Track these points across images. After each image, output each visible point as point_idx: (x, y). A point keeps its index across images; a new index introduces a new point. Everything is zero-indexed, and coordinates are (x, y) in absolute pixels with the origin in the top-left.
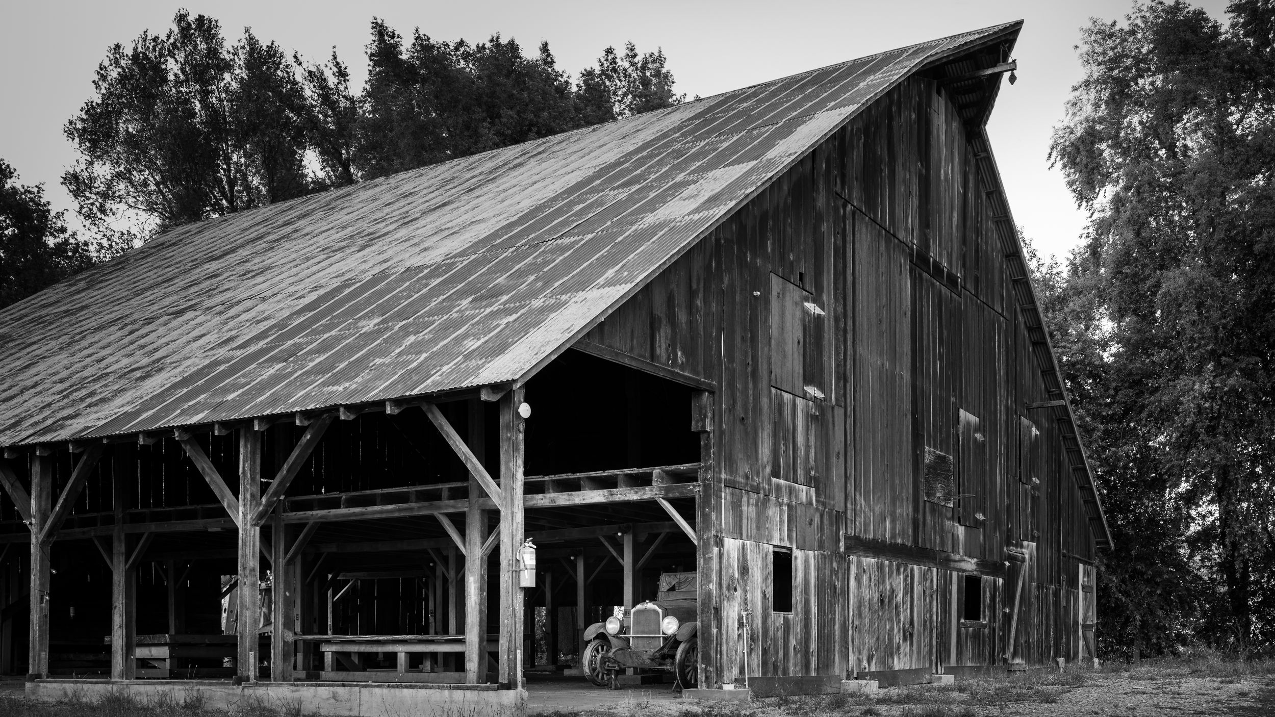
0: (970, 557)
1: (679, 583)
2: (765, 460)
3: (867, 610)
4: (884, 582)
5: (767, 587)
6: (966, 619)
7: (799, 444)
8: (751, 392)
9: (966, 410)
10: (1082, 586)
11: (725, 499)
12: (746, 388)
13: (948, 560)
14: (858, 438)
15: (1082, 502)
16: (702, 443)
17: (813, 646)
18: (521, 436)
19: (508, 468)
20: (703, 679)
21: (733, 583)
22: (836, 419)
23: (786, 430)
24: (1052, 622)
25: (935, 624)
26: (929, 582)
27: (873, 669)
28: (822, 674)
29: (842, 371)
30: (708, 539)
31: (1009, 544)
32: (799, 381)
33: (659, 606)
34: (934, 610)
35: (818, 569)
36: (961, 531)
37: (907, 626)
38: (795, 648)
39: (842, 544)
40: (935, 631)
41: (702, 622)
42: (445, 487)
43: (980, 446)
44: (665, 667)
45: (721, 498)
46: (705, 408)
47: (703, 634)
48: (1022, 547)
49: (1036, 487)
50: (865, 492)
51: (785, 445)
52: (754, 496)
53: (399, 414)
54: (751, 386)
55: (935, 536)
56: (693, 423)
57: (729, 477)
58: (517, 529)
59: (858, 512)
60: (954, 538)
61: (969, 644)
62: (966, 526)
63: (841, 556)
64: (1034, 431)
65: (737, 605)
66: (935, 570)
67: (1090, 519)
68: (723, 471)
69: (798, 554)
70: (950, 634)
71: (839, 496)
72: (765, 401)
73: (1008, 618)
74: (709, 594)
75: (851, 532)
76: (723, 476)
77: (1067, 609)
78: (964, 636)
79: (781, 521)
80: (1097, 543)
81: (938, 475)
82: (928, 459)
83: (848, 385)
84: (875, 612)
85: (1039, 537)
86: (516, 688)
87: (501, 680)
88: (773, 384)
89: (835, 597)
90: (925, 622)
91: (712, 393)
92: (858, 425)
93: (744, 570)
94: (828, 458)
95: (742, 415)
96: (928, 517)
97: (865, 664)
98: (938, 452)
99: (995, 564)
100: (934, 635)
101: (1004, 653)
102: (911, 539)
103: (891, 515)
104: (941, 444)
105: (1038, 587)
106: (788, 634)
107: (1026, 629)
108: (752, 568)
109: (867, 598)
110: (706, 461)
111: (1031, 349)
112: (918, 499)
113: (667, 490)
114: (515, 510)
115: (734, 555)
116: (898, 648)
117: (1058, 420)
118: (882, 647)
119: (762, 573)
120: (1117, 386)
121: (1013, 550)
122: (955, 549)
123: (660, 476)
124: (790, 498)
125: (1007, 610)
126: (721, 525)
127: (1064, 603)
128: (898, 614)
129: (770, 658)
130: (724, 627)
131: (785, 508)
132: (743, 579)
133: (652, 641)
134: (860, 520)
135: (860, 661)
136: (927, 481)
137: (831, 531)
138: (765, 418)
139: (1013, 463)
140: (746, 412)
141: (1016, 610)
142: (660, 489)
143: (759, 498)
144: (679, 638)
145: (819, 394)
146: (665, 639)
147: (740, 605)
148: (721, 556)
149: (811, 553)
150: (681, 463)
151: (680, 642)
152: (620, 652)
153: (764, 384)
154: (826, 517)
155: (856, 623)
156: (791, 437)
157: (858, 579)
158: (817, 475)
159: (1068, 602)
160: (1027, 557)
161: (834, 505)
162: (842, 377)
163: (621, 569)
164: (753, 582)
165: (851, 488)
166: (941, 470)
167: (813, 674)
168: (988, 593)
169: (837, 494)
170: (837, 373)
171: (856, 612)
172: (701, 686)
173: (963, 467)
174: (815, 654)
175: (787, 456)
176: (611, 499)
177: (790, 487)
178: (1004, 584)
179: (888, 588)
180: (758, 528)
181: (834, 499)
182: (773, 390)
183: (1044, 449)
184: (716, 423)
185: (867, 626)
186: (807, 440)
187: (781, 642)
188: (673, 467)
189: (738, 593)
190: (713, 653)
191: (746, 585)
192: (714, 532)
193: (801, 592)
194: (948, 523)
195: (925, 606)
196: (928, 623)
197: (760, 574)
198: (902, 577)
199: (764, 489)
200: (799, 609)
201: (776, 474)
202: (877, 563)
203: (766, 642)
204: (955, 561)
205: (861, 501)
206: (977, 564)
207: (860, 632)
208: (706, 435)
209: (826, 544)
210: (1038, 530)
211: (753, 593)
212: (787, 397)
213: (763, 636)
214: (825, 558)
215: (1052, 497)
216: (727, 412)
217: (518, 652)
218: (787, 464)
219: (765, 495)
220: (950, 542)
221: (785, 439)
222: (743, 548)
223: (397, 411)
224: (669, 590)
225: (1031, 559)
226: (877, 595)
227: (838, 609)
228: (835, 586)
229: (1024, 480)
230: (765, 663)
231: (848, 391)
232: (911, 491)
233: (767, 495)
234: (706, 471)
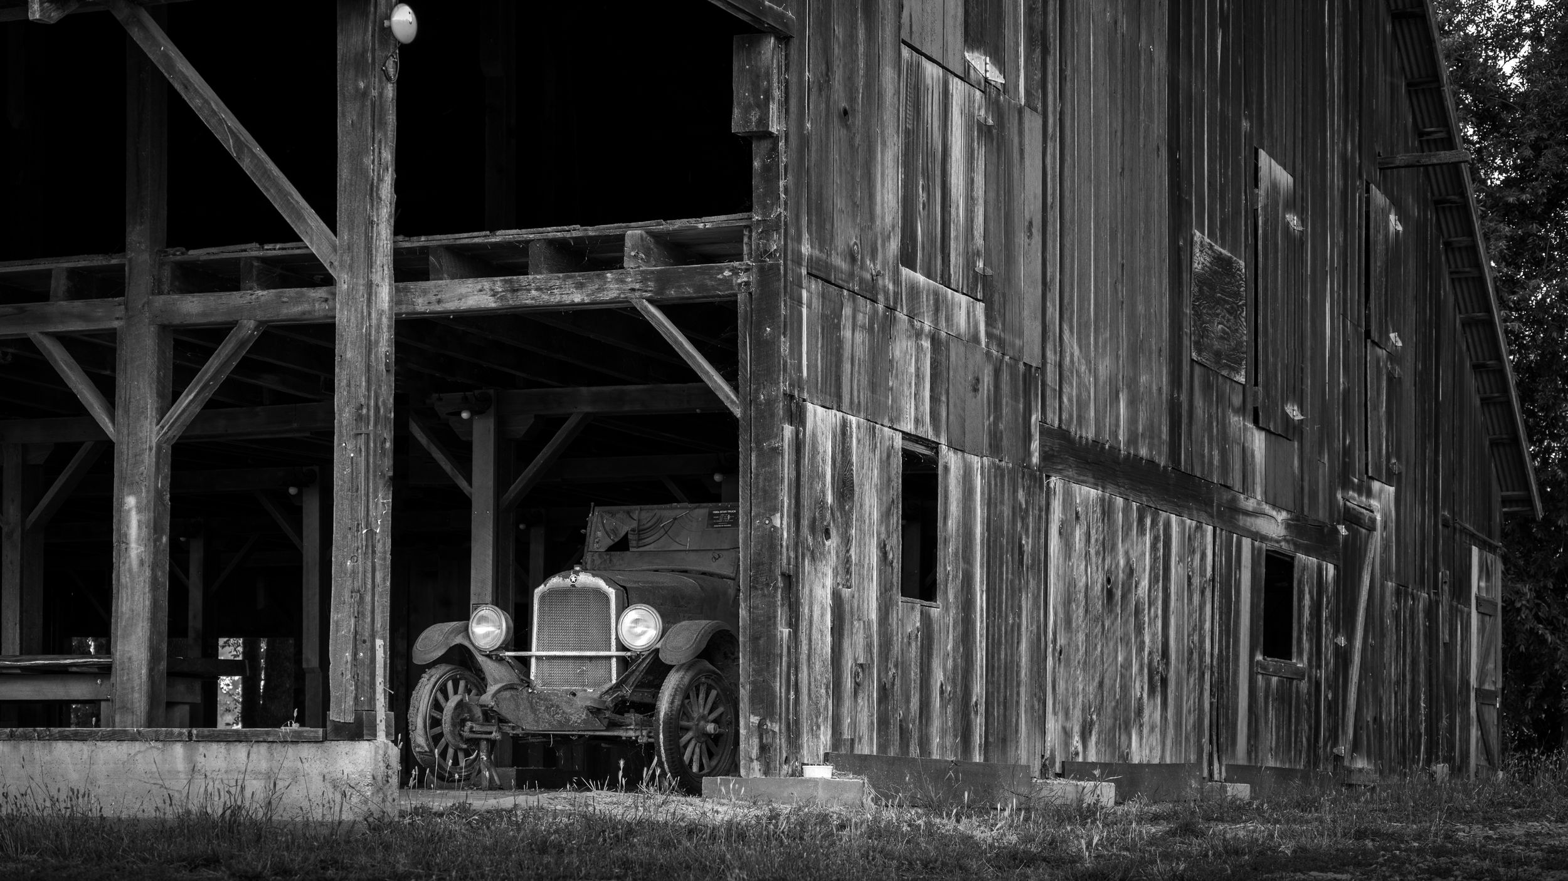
0: (1275, 506)
1: (640, 532)
2: (888, 219)
3: (1081, 611)
4: (1114, 547)
5: (888, 533)
6: (1266, 653)
7: (954, 191)
8: (861, 49)
9: (1271, 155)
10: (1477, 598)
11: (809, 307)
12: (852, 37)
13: (1234, 510)
14: (1067, 194)
15: (1478, 403)
16: (756, 164)
17: (978, 689)
18: (390, 91)
19: (359, 170)
20: (755, 753)
21: (823, 518)
22: (1027, 141)
23: (930, 154)
24: (1422, 678)
25: (1208, 659)
26: (1198, 557)
27: (1092, 757)
28: (994, 760)
29: (1038, 27)
30: (770, 402)
31: (1346, 485)
32: (956, 37)
33: (610, 582)
34: (1208, 625)
35: (990, 503)
36: (1258, 442)
37: (1157, 658)
38: (942, 692)
39: (1035, 445)
40: (1207, 676)
41: (750, 610)
42: (61, 266)
43: (1295, 243)
44: (622, 733)
45: (800, 302)
46: (768, 76)
47: (754, 639)
48: (1369, 494)
49: (1394, 357)
50: (1079, 324)
51: (927, 189)
52: (865, 306)
53: (61, 22)
54: (861, 33)
55: (1211, 450)
56: (736, 112)
57: (816, 252)
58: (379, 326)
59: (1066, 373)
60: (1246, 456)
61: (1271, 713)
62: (1268, 431)
63: (1032, 476)
64: (1394, 224)
65: (830, 573)
66: (1210, 528)
67: (1493, 444)
68: (806, 236)
69: (950, 459)
70: (1236, 688)
71: (1032, 329)
72: (888, 74)
73: (1343, 657)
74: (771, 538)
75: (1053, 420)
76: (806, 249)
77: (1449, 647)
78: (1261, 695)
79: (917, 376)
80: (1505, 502)
81: (1218, 302)
82: (1200, 261)
83: (1050, 61)
84: (1096, 620)
85: (1400, 474)
86: (374, 736)
87: (333, 716)
88: (904, 35)
89: (1020, 573)
90: (1191, 653)
91: (784, 39)
92: (1068, 158)
93: (845, 487)
94: (1009, 234)
95: (843, 104)
96: (1199, 402)
97: (1076, 742)
98: (1217, 247)
99: (1320, 527)
100: (1207, 686)
101: (1335, 744)
102: (1165, 449)
103: (1129, 387)
104: (1222, 229)
105: (1398, 593)
106: (930, 655)
107: (1375, 690)
108: (862, 485)
109: (1081, 584)
110: (766, 209)
111: (1389, 28)
112: (1180, 354)
113: (663, 280)
114: (376, 278)
115: (827, 447)
116: (1140, 712)
117: (1437, 203)
118: (1109, 705)
119: (880, 499)
120: (1539, 139)
121: (1355, 500)
122: (1247, 488)
123: (641, 245)
124: (936, 321)
125: (1342, 641)
126: (800, 370)
127: (1444, 636)
128: (1139, 629)
129: (895, 710)
130: (804, 625)
131: (926, 344)
132: (842, 508)
133: (587, 666)
134: (1071, 391)
135: (1067, 734)
136: (1198, 314)
137: (1015, 410)
138: (888, 116)
139: (1354, 294)
140: (852, 99)
141: (1358, 644)
142: (644, 277)
143: (875, 311)
144: (666, 658)
145: (995, 76)
146: (624, 663)
147: (836, 574)
148: (798, 445)
149: (976, 461)
150: (699, 214)
151: (671, 667)
152: (507, 694)
153: (887, 33)
154: (1005, 377)
155: (1061, 641)
156: (938, 172)
157: (1065, 534)
158: (989, 272)
159: (1452, 633)
160: (1379, 518)
161: (1021, 350)
162: (1038, 40)
163: (465, 503)
164: (861, 519)
165: (1053, 312)
166: (1223, 291)
167: (978, 758)
168: (1307, 596)
169: (1027, 323)
170: (1029, 28)
171: (1061, 615)
172: (749, 769)
173: (1265, 289)
174: (982, 709)
175: (930, 216)
176: (511, 301)
177: (936, 294)
178: (1337, 577)
179: (1122, 563)
180: (873, 387)
181: (1021, 335)
182: (906, 52)
183: (1410, 270)
184: (793, 116)
185: (1082, 650)
186: (970, 183)
187: (914, 673)
188: (678, 224)
189: (832, 543)
190: (779, 686)
191: (847, 525)
192: (784, 387)
193: (956, 554)
194: (1235, 420)
195: (1190, 615)
196: (1195, 656)
197: (875, 501)
198: (1148, 539)
199: (886, 292)
200: (951, 598)
201: (908, 259)
202: (1103, 500)
203: (887, 670)
204: (1247, 513)
205: (1073, 347)
206: (1288, 526)
207: (1068, 664)
208: (766, 145)
209: (1005, 443)
210: (1399, 459)
211: (861, 545)
212: (931, 71)
213: (880, 654)
214: (1002, 476)
215: (1425, 383)
216: (814, 90)
217: (379, 642)
218: (929, 234)
219: (887, 307)
220: (1237, 466)
221: (928, 177)
222: (844, 433)
223: (55, 16)
224: (611, 549)
225: (1385, 526)
226: (1100, 578)
227: (1026, 603)
228: (1021, 546)
229: (1375, 335)
230: (883, 723)
231: (1050, 77)
232: (1166, 334)
233: (891, 309)
234: (766, 234)
